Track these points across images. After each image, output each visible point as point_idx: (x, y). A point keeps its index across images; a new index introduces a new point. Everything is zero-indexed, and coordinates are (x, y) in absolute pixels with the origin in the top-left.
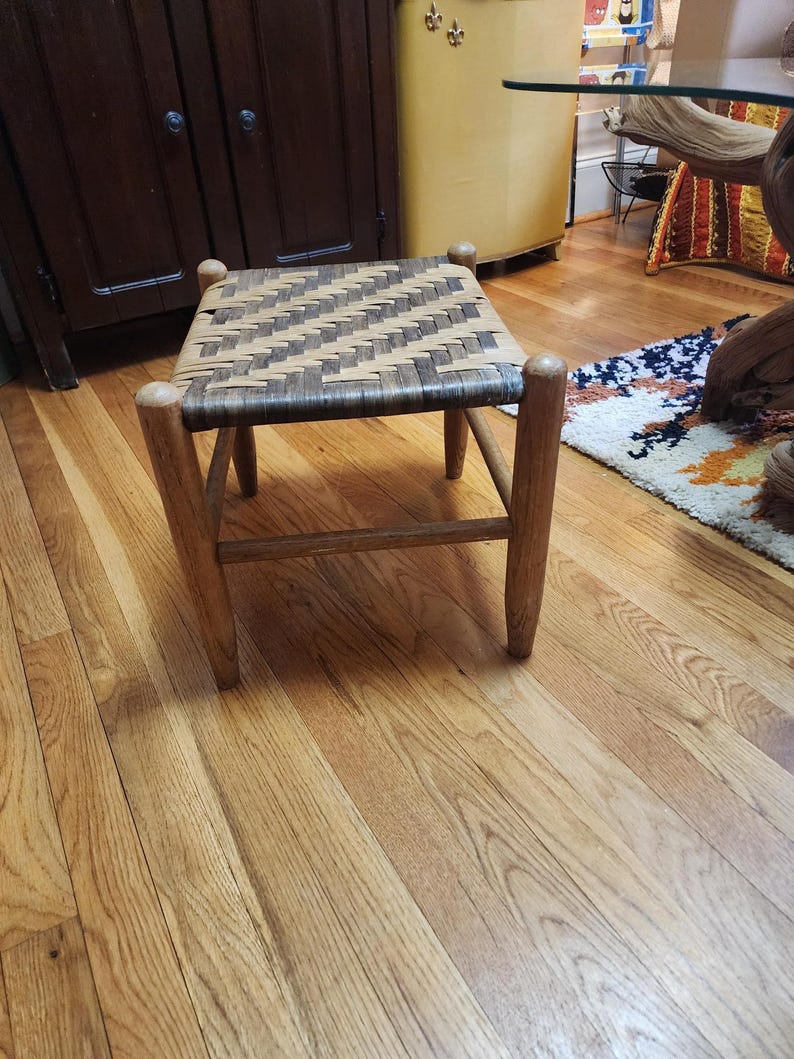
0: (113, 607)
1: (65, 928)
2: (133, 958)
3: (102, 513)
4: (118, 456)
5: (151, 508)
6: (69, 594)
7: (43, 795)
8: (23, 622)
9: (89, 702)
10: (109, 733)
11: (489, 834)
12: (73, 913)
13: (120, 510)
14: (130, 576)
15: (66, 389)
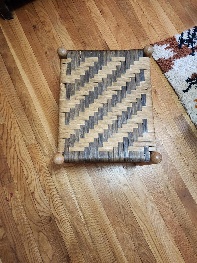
0: (45, 135)
1: (51, 216)
2: (63, 223)
3: (35, 95)
4: (35, 66)
5: (48, 95)
6: (33, 129)
7: (41, 189)
8: (25, 137)
9: (45, 166)
10: (51, 174)
11: (123, 207)
12: (52, 214)
13: (40, 94)
14: (47, 124)
15: (10, 19)
